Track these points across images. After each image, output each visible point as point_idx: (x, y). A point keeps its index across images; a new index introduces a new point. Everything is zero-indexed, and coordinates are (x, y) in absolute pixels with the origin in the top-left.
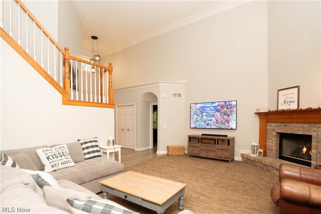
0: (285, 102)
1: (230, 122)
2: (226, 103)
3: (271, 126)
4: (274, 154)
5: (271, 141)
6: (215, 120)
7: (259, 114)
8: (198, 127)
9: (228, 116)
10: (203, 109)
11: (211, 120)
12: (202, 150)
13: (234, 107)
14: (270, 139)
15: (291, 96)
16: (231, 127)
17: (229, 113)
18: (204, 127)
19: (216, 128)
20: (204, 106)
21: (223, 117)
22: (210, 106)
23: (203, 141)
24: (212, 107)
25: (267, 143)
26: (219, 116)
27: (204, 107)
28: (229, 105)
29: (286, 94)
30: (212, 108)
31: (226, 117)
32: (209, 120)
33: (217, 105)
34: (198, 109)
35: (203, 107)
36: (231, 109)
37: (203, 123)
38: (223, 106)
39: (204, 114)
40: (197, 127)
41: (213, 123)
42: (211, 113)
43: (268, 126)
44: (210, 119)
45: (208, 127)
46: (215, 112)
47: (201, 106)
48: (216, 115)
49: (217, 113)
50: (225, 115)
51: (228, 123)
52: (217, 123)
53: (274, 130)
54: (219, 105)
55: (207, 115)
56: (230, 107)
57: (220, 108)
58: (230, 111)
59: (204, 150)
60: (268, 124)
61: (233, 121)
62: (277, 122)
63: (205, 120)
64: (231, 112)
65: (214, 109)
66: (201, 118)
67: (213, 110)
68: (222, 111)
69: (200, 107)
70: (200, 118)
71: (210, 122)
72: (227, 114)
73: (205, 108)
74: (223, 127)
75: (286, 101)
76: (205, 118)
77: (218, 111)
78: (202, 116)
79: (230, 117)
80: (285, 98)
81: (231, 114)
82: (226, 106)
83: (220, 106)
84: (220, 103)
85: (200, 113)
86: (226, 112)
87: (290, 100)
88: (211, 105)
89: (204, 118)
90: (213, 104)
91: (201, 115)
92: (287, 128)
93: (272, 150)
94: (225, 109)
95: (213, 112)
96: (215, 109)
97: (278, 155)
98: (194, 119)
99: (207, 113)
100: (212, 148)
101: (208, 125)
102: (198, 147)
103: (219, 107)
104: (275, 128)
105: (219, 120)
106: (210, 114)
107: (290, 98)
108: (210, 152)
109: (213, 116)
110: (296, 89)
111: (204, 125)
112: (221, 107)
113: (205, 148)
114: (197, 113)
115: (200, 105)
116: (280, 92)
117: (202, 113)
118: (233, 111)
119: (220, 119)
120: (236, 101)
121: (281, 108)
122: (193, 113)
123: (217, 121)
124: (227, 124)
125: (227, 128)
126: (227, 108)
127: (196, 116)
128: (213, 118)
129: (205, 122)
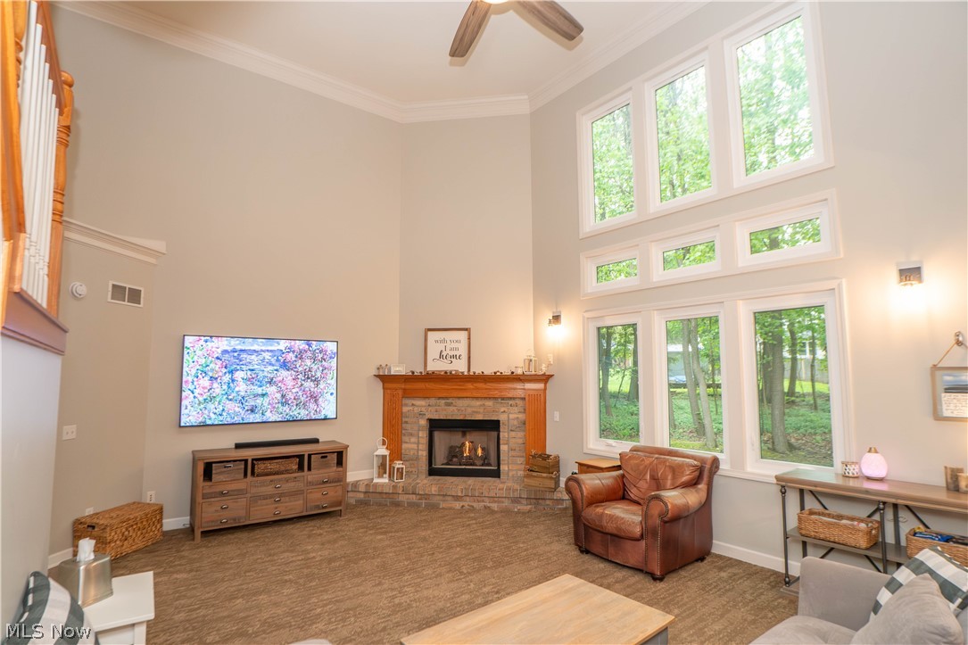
0: (441, 356)
1: (320, 400)
2: (309, 345)
3: (413, 405)
5: (413, 440)
6: (279, 396)
7: (386, 379)
8: (215, 420)
9: (317, 381)
10: (237, 358)
11: (263, 395)
12: (256, 499)
13: (331, 358)
14: (411, 435)
15: (453, 345)
16: (323, 412)
17: (319, 374)
18: (237, 420)
19: (280, 419)
20: (238, 348)
21: (302, 385)
22: (262, 351)
23: (260, 467)
24: (270, 354)
25: (404, 446)
26: (290, 383)
27: (241, 350)
28: (317, 351)
29: (444, 341)
30: (267, 356)
31: (309, 384)
32: (256, 396)
33: (283, 349)
34: (218, 358)
35: (234, 351)
36: (324, 363)
37: (233, 407)
38: (301, 352)
39: (239, 375)
40: (209, 422)
41: (269, 404)
42: (266, 374)
43: (406, 405)
44: (260, 391)
45: (252, 418)
46: (277, 370)
47: (229, 349)
48: (280, 378)
49: (284, 373)
50: (308, 378)
51: (316, 401)
52: (285, 403)
53: (421, 415)
54: (290, 350)
55: (249, 380)
56: (321, 356)
57: (294, 359)
58: (321, 369)
59: (265, 498)
60: (406, 401)
61: (328, 396)
62: (428, 398)
63: (243, 394)
64: (325, 372)
65: (273, 361)
66: (229, 387)
67: (270, 364)
68: (300, 369)
69: (225, 352)
70: (225, 387)
71: (259, 401)
72: (312, 376)
73: (244, 356)
74: (303, 414)
75: (444, 354)
76: (242, 387)
77: (285, 365)
78: (233, 381)
79: (322, 385)
80: (442, 347)
81: (324, 377)
82: (309, 354)
83: (294, 352)
84: (293, 342)
85: (224, 370)
86: (310, 371)
87: (452, 353)
88: (264, 348)
89: (237, 389)
90: (271, 345)
91: (227, 378)
92: (451, 408)
93: (417, 458)
94: (308, 362)
95: (270, 368)
96: (278, 360)
97: (426, 466)
98: (196, 392)
99: (249, 373)
100: (293, 484)
101: (252, 411)
102: (240, 492)
103: (291, 357)
104: (420, 410)
105: (290, 396)
106: (261, 374)
107: (451, 349)
108: (287, 499)
109: (271, 382)
110: (463, 336)
111: (237, 414)
112: (296, 357)
113: (269, 490)
114: (212, 370)
115: (226, 343)
116: (429, 333)
117: (231, 372)
118: (329, 368)
119: (294, 391)
120: (337, 341)
121: (432, 367)
122: (194, 371)
123: (283, 396)
124: (312, 406)
125: (313, 417)
126: (314, 359)
127: (205, 382)
128: (272, 390)
129: (242, 401)
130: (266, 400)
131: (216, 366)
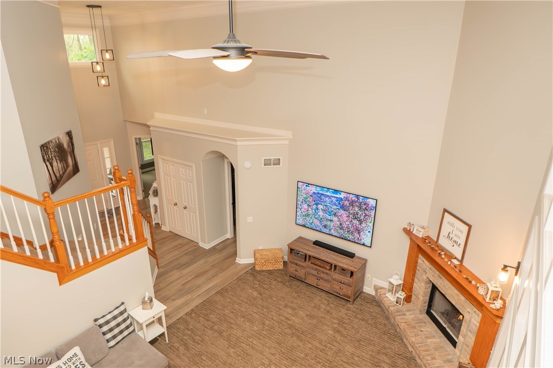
1: (362, 233)
2: (358, 199)
4: (419, 307)
6: (338, 223)
8: (308, 225)
9: (361, 222)
10: (320, 197)
11: (331, 221)
12: (309, 274)
13: (371, 209)
16: (363, 241)
17: (362, 218)
18: (318, 229)
19: (338, 236)
20: (320, 192)
21: (351, 221)
22: (331, 196)
23: (313, 260)
24: (335, 199)
25: (415, 284)
26: (345, 218)
27: (321, 194)
28: (363, 203)
30: (334, 200)
31: (355, 222)
32: (327, 220)
33: (343, 198)
34: (311, 196)
35: (318, 193)
36: (366, 211)
37: (317, 222)
38: (352, 202)
39: (320, 207)
40: (306, 226)
41: (333, 226)
42: (333, 209)
43: (420, 259)
44: (329, 218)
45: (325, 230)
46: (338, 209)
47: (316, 192)
48: (340, 214)
49: (342, 212)
50: (356, 218)
51: (359, 233)
52: (342, 228)
54: (347, 199)
55: (324, 211)
56: (364, 207)
57: (348, 205)
58: (364, 215)
59: (313, 275)
60: (420, 256)
61: (367, 232)
63: (321, 217)
64: (366, 217)
65: (337, 203)
66: (315, 212)
67: (335, 205)
68: (351, 212)
69: (314, 193)
70: (314, 211)
71: (329, 223)
72: (358, 217)
73: (323, 197)
74: (351, 237)
76: (321, 213)
77: (343, 207)
78: (317, 209)
79: (363, 225)
81: (365, 220)
82: (357, 204)
83: (348, 201)
84: (348, 195)
85: (314, 203)
86: (357, 214)
88: (332, 195)
89: (319, 214)
90: (337, 194)
91: (315, 207)
94: (357, 209)
95: (335, 207)
96: (339, 203)
97: (426, 308)
98: (302, 210)
99: (325, 207)
100: (325, 276)
101: (325, 227)
102: (303, 267)
103: (347, 203)
105: (345, 225)
106: (330, 209)
108: (323, 281)
109: (335, 215)
111: (318, 226)
112: (350, 204)
113: (315, 272)
114: (309, 201)
115: (315, 188)
117: (317, 204)
118: (370, 216)
119: (347, 223)
120: (377, 200)
122: (301, 200)
123: (341, 224)
124: (356, 235)
125: (357, 241)
126: (360, 208)
127: (305, 206)
128: (335, 219)
129: (321, 220)
130: (332, 224)
131: (310, 199)
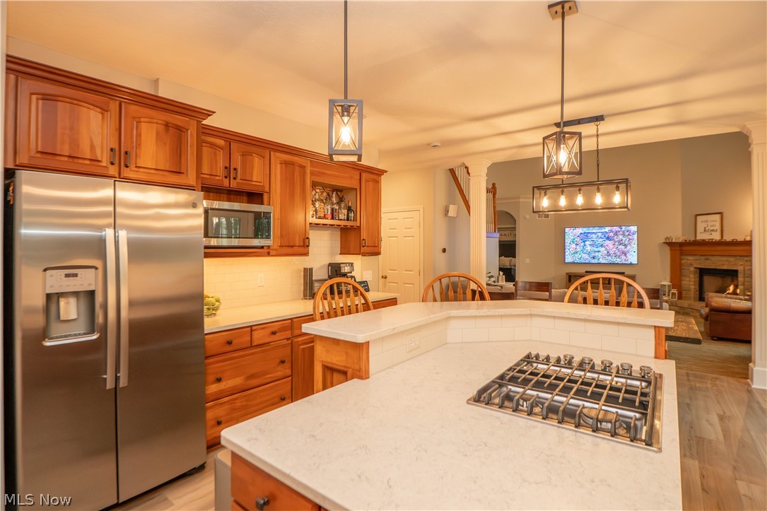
0: (705, 231)
1: (628, 254)
2: (621, 228)
3: (687, 259)
4: (692, 295)
5: (688, 279)
6: (606, 252)
7: (670, 244)
8: (578, 261)
9: (626, 246)
10: (586, 236)
11: (598, 252)
13: (634, 234)
14: (686, 276)
15: (712, 224)
16: (630, 261)
17: (626, 242)
18: (587, 261)
19: (607, 263)
20: (587, 231)
21: (617, 247)
25: (683, 282)
26: (611, 247)
27: (588, 233)
28: (626, 231)
29: (706, 221)
30: (600, 234)
31: (621, 247)
32: (595, 252)
33: (607, 231)
34: (578, 236)
35: (585, 233)
36: (629, 236)
37: (586, 256)
38: (616, 232)
39: (587, 243)
40: (576, 262)
41: (602, 256)
42: (599, 242)
43: (684, 259)
44: (597, 250)
45: (593, 261)
46: (604, 241)
47: (583, 232)
48: (606, 244)
49: (608, 242)
50: (621, 244)
51: (625, 255)
52: (609, 255)
53: (691, 265)
54: (611, 231)
55: (592, 245)
56: (627, 233)
58: (628, 239)
60: (683, 257)
61: (633, 253)
62: (696, 255)
63: (589, 251)
64: (630, 241)
65: (603, 236)
67: (601, 238)
68: (616, 240)
69: (581, 234)
70: (582, 248)
71: (597, 254)
72: (623, 243)
73: (589, 235)
74: (618, 261)
75: (707, 229)
76: (589, 248)
77: (608, 238)
78: (585, 245)
79: (629, 247)
80: (705, 225)
81: (630, 244)
82: (621, 233)
83: (613, 232)
84: (612, 227)
85: (581, 241)
86: (622, 241)
87: (712, 228)
88: (598, 231)
89: (587, 249)
90: (601, 230)
91: (583, 244)
92: (708, 262)
93: (690, 290)
94: (621, 237)
95: (601, 240)
96: (605, 236)
97: (698, 296)
98: (571, 250)
99: (592, 242)
101: (594, 258)
103: (612, 234)
104: (693, 262)
105: (611, 252)
106: (597, 243)
107: (711, 226)
109: (602, 246)
110: (718, 217)
111: (587, 259)
112: (614, 234)
114: (576, 242)
115: (581, 230)
116: (698, 217)
117: (584, 242)
118: (633, 239)
119: (614, 250)
120: (637, 226)
121: (700, 237)
122: (569, 242)
123: (608, 252)
124: (623, 257)
125: (623, 263)
126: (624, 235)
127: (574, 246)
128: (603, 249)
129: (589, 254)
130: (600, 254)
131: (578, 239)
